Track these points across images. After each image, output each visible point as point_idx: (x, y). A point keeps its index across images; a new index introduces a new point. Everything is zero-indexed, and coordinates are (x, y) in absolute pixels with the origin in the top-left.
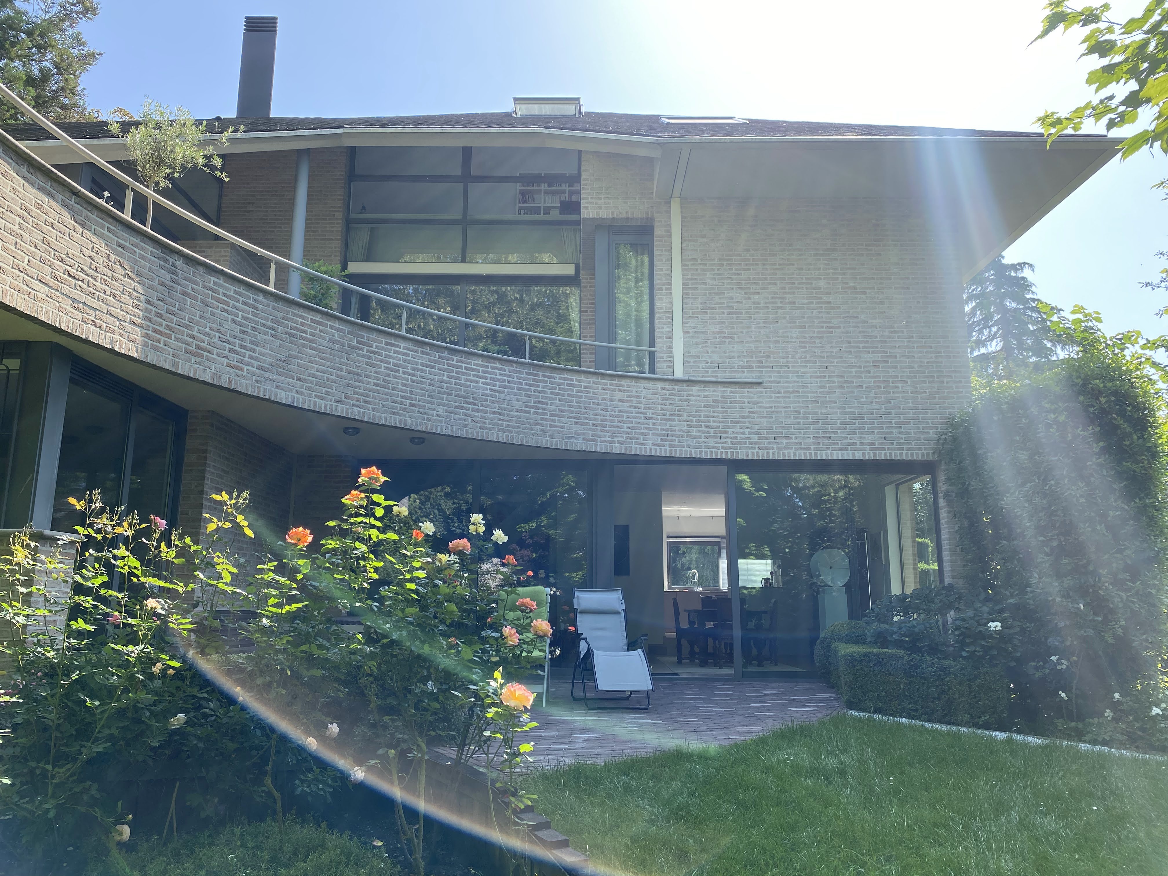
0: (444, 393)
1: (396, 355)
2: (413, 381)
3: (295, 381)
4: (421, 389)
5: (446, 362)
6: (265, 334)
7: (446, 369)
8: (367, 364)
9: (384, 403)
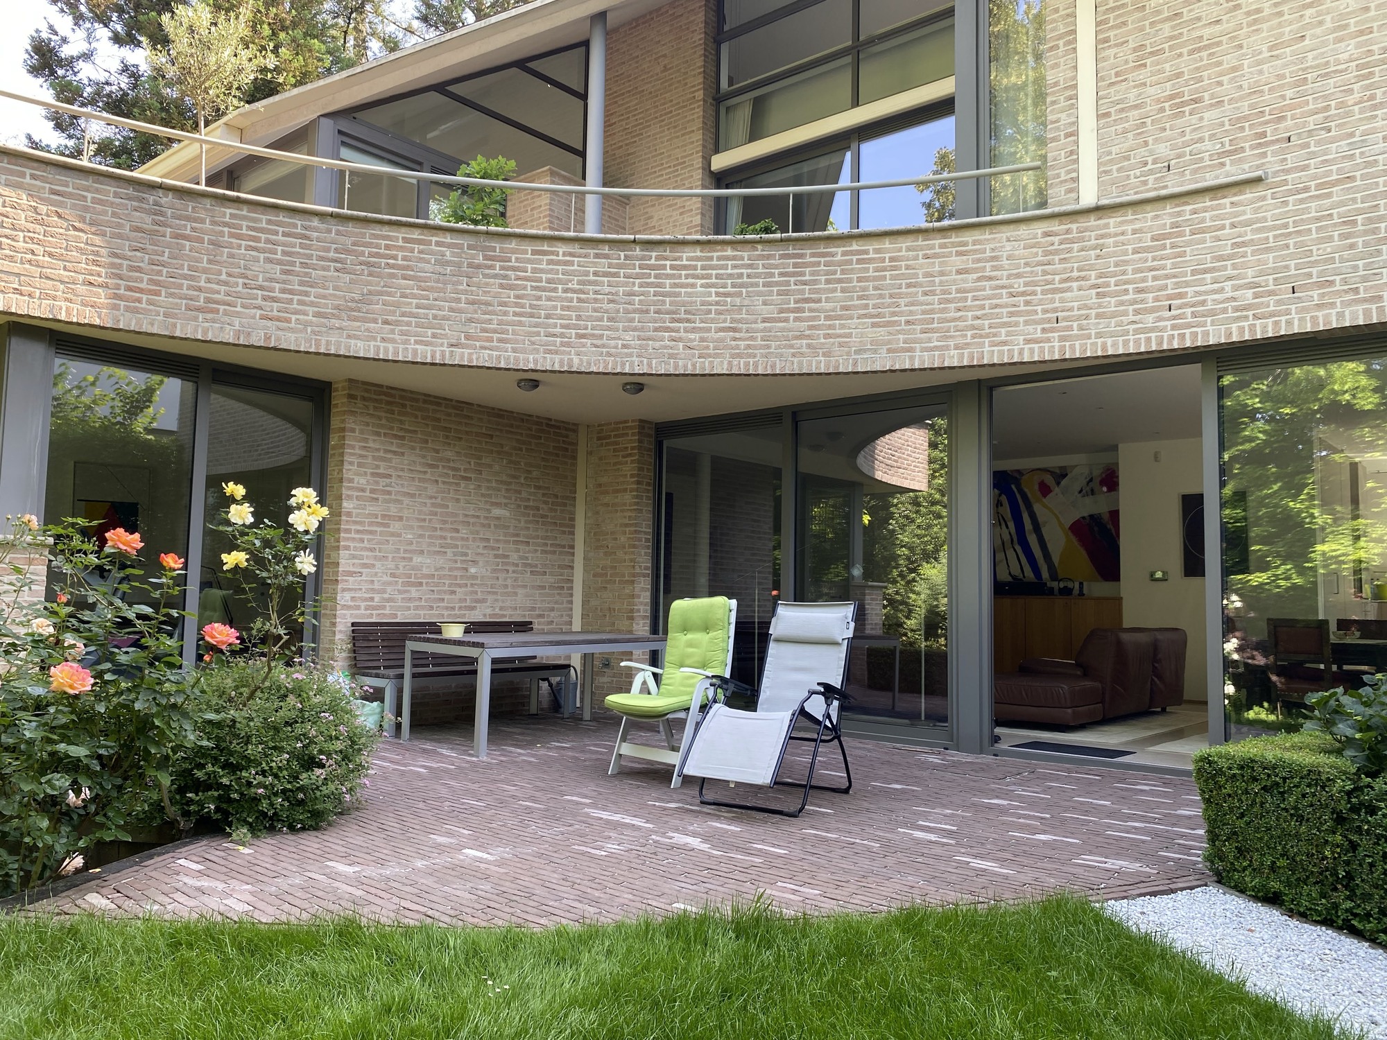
0: (634, 311)
1: (551, 267)
2: (580, 300)
3: (380, 325)
4: (595, 310)
5: (637, 263)
6: (324, 269)
7: (637, 274)
8: (502, 286)
9: (533, 339)
